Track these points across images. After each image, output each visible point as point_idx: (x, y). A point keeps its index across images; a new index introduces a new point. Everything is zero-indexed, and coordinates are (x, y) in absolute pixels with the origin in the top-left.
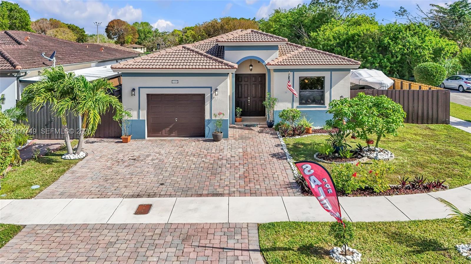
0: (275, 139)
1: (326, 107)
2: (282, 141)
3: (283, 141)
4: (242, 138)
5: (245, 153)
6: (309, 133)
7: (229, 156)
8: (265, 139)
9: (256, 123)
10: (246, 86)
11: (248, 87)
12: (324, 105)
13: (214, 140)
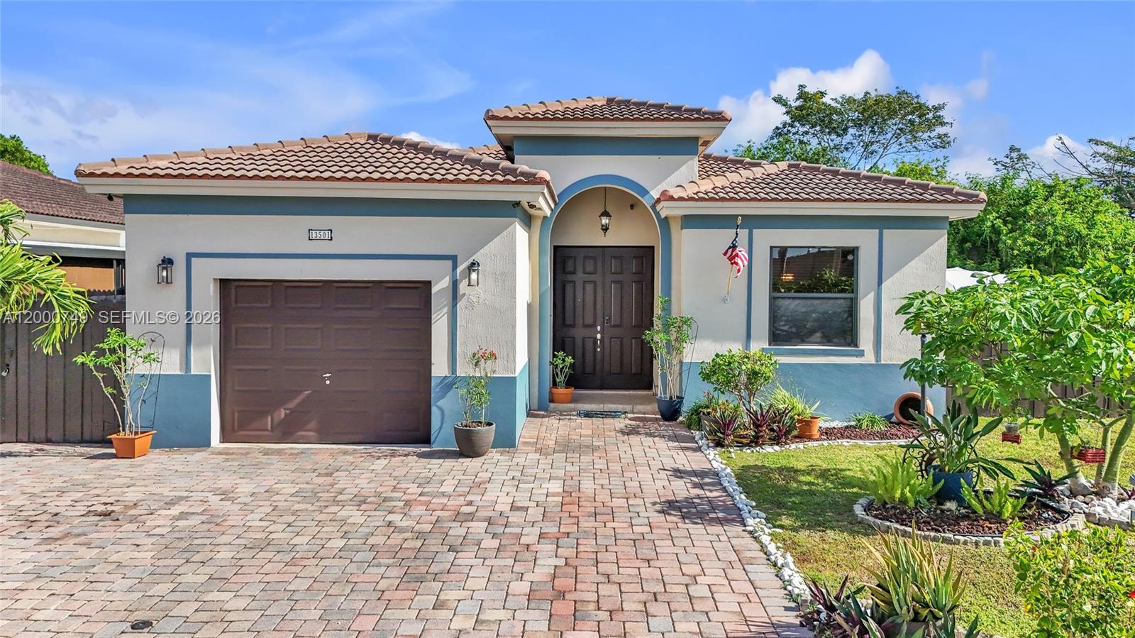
0: (688, 453)
1: (861, 354)
2: (714, 459)
3: (720, 460)
4: (566, 447)
5: (571, 496)
6: (810, 438)
7: (503, 505)
8: (652, 453)
9: (619, 407)
10: (589, 287)
11: (595, 293)
12: (856, 346)
13: (461, 454)
